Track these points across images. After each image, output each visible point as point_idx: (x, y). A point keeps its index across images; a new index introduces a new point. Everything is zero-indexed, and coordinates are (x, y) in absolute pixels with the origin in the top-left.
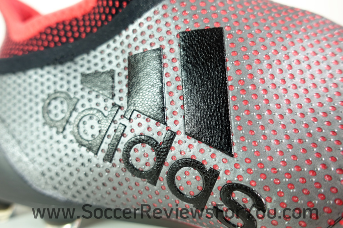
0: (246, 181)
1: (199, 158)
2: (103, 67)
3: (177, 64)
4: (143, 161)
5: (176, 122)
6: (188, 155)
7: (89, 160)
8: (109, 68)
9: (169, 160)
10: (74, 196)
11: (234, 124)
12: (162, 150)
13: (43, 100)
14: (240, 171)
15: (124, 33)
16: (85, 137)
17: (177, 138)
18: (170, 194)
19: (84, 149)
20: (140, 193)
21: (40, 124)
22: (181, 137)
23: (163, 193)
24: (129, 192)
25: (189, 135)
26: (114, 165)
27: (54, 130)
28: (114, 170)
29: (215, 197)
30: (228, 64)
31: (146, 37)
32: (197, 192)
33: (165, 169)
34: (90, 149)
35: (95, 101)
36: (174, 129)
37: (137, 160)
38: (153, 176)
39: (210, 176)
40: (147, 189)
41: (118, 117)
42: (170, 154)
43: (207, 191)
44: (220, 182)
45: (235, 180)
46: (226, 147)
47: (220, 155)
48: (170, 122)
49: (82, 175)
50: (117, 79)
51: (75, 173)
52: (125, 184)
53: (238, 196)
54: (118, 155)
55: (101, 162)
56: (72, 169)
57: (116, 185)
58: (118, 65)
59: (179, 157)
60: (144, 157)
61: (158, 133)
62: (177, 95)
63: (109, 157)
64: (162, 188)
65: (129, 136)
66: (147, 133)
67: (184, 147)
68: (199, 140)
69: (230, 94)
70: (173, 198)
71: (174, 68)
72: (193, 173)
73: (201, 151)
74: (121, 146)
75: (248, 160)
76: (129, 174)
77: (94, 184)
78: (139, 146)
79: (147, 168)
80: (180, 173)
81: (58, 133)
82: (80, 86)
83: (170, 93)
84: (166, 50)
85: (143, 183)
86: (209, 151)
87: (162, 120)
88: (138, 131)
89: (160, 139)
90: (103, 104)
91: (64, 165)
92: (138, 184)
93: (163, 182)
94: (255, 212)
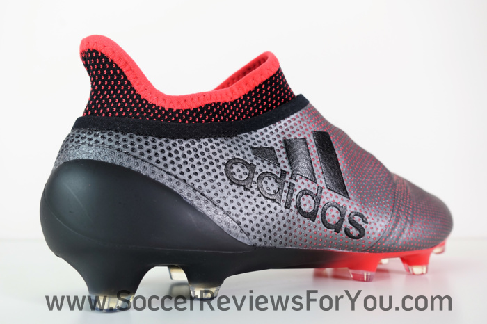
0: (358, 211)
1: (336, 201)
4: (308, 206)
5: (321, 182)
6: (331, 200)
7: (275, 208)
13: (224, 163)
14: (355, 206)
16: (269, 192)
17: (323, 191)
18: (322, 226)
20: (305, 228)
22: (325, 190)
23: (319, 226)
25: (329, 189)
26: (291, 211)
28: (291, 214)
32: (337, 221)
33: (320, 210)
36: (321, 185)
37: (305, 205)
38: (312, 216)
39: (342, 209)
40: (310, 224)
42: (322, 200)
43: (342, 219)
44: (348, 213)
45: (354, 211)
46: (346, 194)
47: (344, 199)
48: (318, 181)
51: (264, 219)
52: (297, 223)
53: (356, 217)
54: (293, 204)
55: (283, 209)
56: (262, 217)
57: (291, 225)
59: (326, 201)
60: (308, 204)
61: (313, 188)
63: (288, 206)
64: (319, 223)
65: (298, 191)
66: (308, 188)
67: (328, 195)
70: (324, 228)
71: (314, 151)
72: (335, 210)
73: (337, 197)
74: (294, 197)
75: (356, 200)
76: (300, 216)
77: (278, 226)
78: (304, 197)
79: (310, 211)
80: (328, 211)
81: (245, 189)
83: (315, 165)
85: (307, 221)
86: (340, 197)
87: (314, 181)
88: (303, 187)
89: (315, 192)
92: (304, 222)
93: (318, 219)
94: (364, 225)
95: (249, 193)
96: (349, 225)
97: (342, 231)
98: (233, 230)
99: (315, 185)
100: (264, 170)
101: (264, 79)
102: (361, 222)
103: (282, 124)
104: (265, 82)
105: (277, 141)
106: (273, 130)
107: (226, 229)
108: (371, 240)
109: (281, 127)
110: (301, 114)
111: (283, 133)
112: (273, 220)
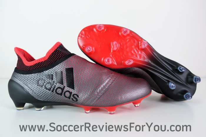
0: (76, 93)
1: (69, 90)
2: (47, 74)
3: (65, 74)
4: (59, 92)
5: (65, 84)
6: (67, 90)
7: (49, 92)
8: (51, 74)
9: (64, 91)
10: (45, 100)
11: (75, 84)
12: (63, 89)
13: (37, 80)
14: (75, 92)
15: (55, 67)
16: (47, 88)
17: (65, 87)
18: (64, 97)
19: (47, 90)
20: (59, 97)
21: (36, 85)
23: (63, 97)
24: (57, 98)
25: (67, 86)
26: (54, 93)
27: (40, 87)
29: (72, 97)
30: (74, 74)
31: (59, 69)
32: (69, 96)
33: (63, 93)
34: (48, 90)
35: (49, 81)
36: (65, 86)
37: (58, 91)
38: (61, 94)
39: (71, 93)
40: (60, 97)
41: (54, 84)
42: (64, 90)
43: (70, 96)
44: (72, 94)
45: (74, 93)
46: (73, 88)
47: (72, 90)
48: (64, 84)
49: (47, 95)
50: (53, 76)
51: (45, 95)
52: (56, 96)
53: (75, 96)
54: (54, 91)
55: (51, 92)
57: (54, 96)
58: (53, 73)
59: (66, 90)
60: (59, 91)
61: (62, 86)
62: (65, 79)
63: (53, 91)
64: (63, 96)
65: (56, 87)
66: (60, 87)
67: (66, 89)
68: (69, 87)
69: (74, 79)
70: (65, 98)
71: (65, 75)
72: (68, 93)
74: (55, 89)
75: (76, 90)
76: (57, 94)
77: (50, 97)
78: (58, 89)
79: (60, 93)
80: (66, 93)
81: (41, 87)
82: (45, 78)
83: (64, 79)
84: (63, 71)
85: (59, 96)
86: (71, 89)
87: (62, 84)
88: (58, 86)
89: (62, 87)
90: (51, 81)
91: (43, 93)
92: (58, 96)
93: (63, 95)
94: (77, 98)
95: (42, 88)
96: (73, 98)
97: (71, 99)
98: (37, 97)
99: (62, 85)
100: (48, 81)
101: (50, 54)
102: (77, 97)
103: (56, 67)
104: (51, 55)
105: (54, 72)
106: (53, 69)
107: (35, 97)
108: (80, 103)
109: (55, 68)
110: (62, 63)
111: (56, 70)
112: (48, 95)
